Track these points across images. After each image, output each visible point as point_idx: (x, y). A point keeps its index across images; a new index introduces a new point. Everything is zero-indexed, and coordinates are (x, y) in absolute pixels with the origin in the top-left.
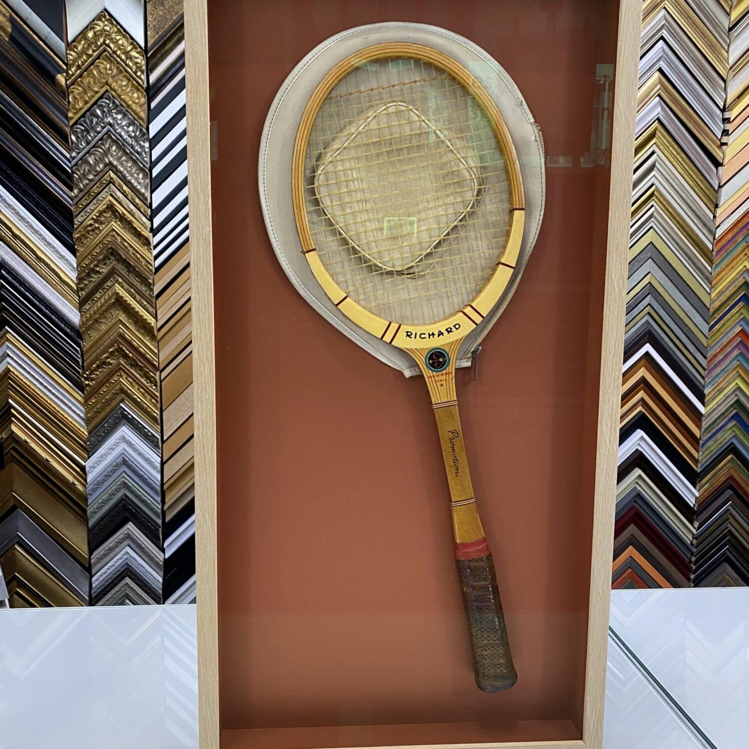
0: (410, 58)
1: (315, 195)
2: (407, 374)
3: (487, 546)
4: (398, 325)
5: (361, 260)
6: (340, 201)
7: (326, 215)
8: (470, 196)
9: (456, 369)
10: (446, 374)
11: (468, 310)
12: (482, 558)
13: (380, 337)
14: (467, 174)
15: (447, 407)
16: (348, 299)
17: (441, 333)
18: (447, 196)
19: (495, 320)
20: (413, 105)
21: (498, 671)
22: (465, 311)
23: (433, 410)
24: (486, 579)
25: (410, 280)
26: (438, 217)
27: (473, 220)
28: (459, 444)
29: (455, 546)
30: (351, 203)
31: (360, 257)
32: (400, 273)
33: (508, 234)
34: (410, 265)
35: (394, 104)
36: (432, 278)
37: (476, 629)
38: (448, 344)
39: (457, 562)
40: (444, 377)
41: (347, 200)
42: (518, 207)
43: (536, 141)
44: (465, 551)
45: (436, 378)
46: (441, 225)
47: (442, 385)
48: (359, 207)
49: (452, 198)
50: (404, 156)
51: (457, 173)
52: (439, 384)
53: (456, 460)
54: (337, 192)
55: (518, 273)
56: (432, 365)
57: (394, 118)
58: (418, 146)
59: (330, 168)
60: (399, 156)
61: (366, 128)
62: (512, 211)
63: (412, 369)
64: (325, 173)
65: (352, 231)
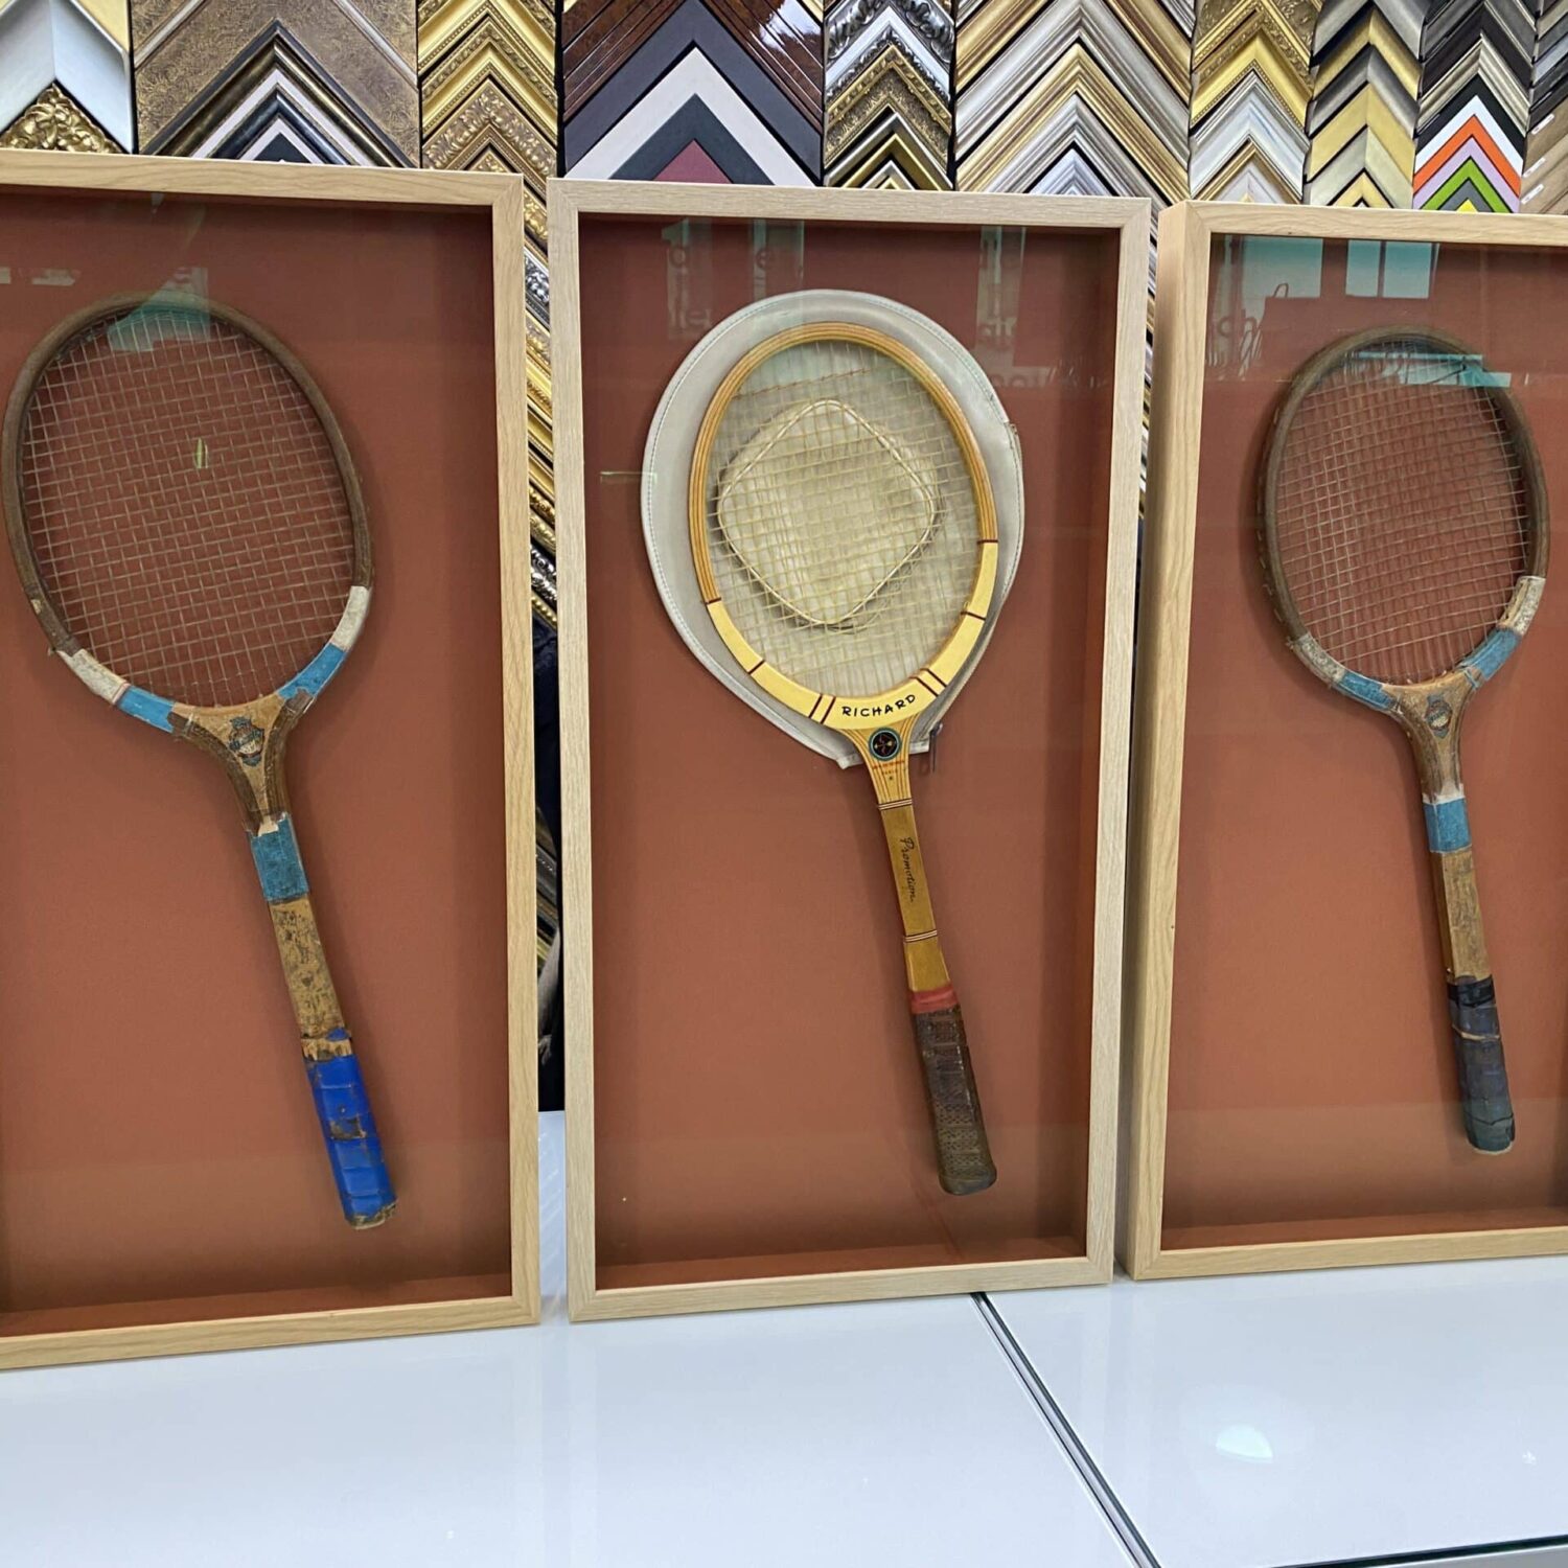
0: (845, 342)
1: (719, 526)
2: (844, 763)
3: (954, 994)
4: (831, 698)
5: (781, 611)
6: (753, 532)
7: (734, 552)
8: (925, 523)
9: (910, 756)
10: (897, 763)
11: (925, 676)
12: (948, 1010)
13: (808, 715)
14: (921, 494)
15: (897, 809)
16: (765, 664)
17: (888, 709)
18: (896, 523)
19: (960, 687)
20: (850, 403)
21: (972, 1163)
22: (921, 677)
23: (879, 812)
24: (953, 1039)
25: (847, 636)
26: (882, 552)
27: (931, 555)
28: (915, 856)
29: (910, 996)
30: (766, 535)
31: (779, 608)
32: (833, 627)
33: (976, 573)
34: (846, 617)
35: (823, 402)
36: (877, 633)
37: (941, 1107)
38: (899, 722)
39: (914, 1017)
40: (894, 767)
41: (762, 531)
42: (988, 538)
43: (1012, 448)
44: (923, 1001)
45: (884, 770)
46: (888, 563)
47: (891, 778)
48: (777, 540)
49: (901, 525)
50: (838, 470)
51: (907, 493)
52: (887, 776)
53: (911, 879)
54: (749, 520)
55: (990, 625)
56: (878, 751)
57: (824, 421)
58: (857, 458)
59: (740, 489)
60: (830, 472)
61: (787, 435)
62: (980, 543)
63: (851, 757)
64: (732, 496)
65: (769, 572)
